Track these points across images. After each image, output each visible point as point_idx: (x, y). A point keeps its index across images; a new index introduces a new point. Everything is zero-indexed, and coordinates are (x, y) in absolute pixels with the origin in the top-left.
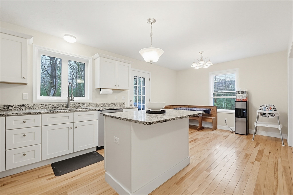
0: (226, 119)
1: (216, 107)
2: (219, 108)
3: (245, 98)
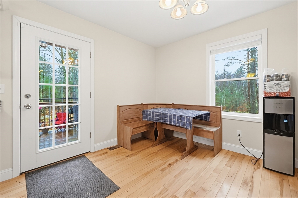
0: (239, 132)
1: (220, 107)
2: (227, 109)
3: (287, 91)
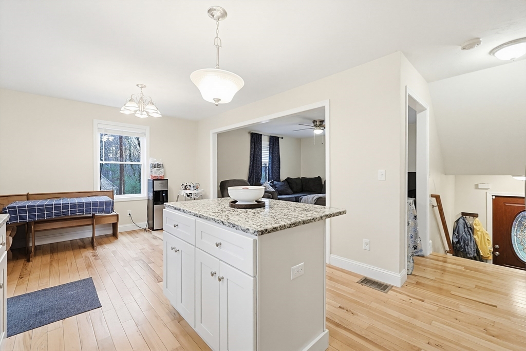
0: (129, 211)
1: (112, 191)
3: (163, 175)
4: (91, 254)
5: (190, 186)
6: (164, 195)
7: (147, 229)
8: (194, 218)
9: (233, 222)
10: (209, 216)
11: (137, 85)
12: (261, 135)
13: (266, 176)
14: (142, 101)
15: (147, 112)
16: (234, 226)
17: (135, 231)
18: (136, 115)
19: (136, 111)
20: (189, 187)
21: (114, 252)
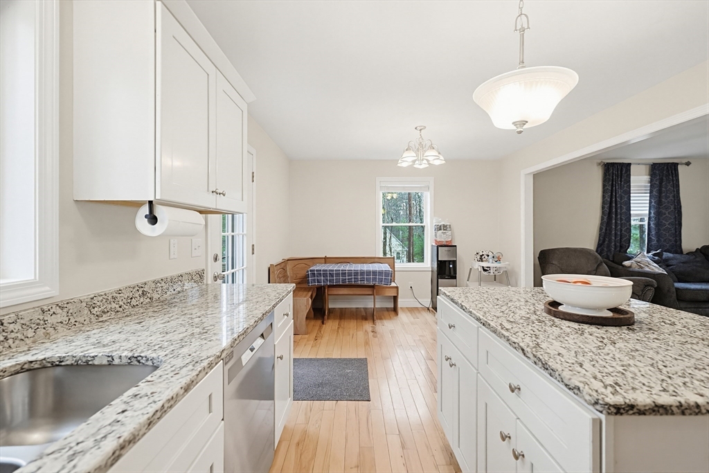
0: (411, 283)
1: (393, 258)
3: (450, 239)
4: (371, 329)
5: (488, 256)
6: (451, 266)
7: (431, 309)
8: (476, 324)
9: (545, 358)
10: (499, 328)
11: (416, 128)
12: (629, 165)
13: (641, 237)
14: (420, 148)
15: (428, 161)
16: (545, 367)
17: (417, 309)
18: (415, 166)
19: (414, 161)
20: (486, 257)
21: (392, 332)
